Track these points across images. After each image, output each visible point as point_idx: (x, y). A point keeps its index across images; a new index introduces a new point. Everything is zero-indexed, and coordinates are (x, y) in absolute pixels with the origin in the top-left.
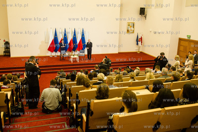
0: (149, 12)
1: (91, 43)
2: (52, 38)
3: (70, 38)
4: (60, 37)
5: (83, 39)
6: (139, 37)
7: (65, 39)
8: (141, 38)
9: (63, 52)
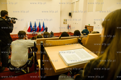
0: (73, 14)
1: (47, 28)
2: (29, 26)
3: (37, 26)
4: (33, 25)
5: (44, 26)
6: (69, 26)
7: (35, 26)
8: (70, 26)
9: (34, 32)
